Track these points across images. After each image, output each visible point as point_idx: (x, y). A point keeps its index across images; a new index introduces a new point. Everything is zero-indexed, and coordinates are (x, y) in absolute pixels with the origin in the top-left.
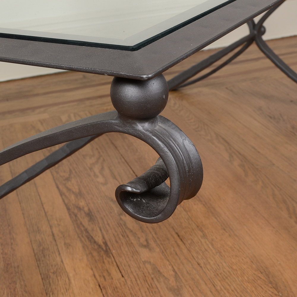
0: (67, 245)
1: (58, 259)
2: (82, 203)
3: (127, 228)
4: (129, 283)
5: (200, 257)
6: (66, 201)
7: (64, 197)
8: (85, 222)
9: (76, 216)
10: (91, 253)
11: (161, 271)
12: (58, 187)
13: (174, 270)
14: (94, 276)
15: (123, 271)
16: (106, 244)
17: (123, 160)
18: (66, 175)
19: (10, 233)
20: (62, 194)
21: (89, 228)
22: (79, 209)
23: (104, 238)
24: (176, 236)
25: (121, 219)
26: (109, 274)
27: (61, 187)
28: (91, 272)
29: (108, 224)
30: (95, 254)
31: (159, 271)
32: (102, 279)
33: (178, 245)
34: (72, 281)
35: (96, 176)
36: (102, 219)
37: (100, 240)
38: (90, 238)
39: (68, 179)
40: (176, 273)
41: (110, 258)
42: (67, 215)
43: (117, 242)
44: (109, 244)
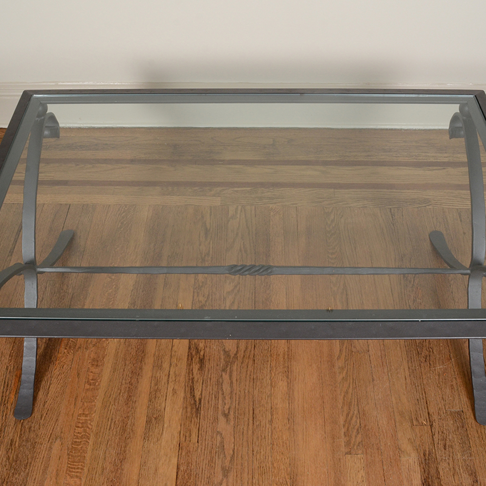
1: (163, 405)
2: (201, 345)
3: (222, 389)
4: (199, 450)
5: (257, 444)
9: (192, 359)
10: (186, 408)
11: (225, 447)
15: (200, 436)
16: (200, 400)
19: (141, 361)
21: (196, 379)
22: (197, 351)
23: (201, 394)
25: (222, 376)
28: (179, 428)
29: (210, 379)
31: (223, 446)
32: (184, 439)
34: (164, 432)
40: (234, 454)
41: (197, 417)
42: (187, 354)
43: (208, 401)
44: (202, 403)
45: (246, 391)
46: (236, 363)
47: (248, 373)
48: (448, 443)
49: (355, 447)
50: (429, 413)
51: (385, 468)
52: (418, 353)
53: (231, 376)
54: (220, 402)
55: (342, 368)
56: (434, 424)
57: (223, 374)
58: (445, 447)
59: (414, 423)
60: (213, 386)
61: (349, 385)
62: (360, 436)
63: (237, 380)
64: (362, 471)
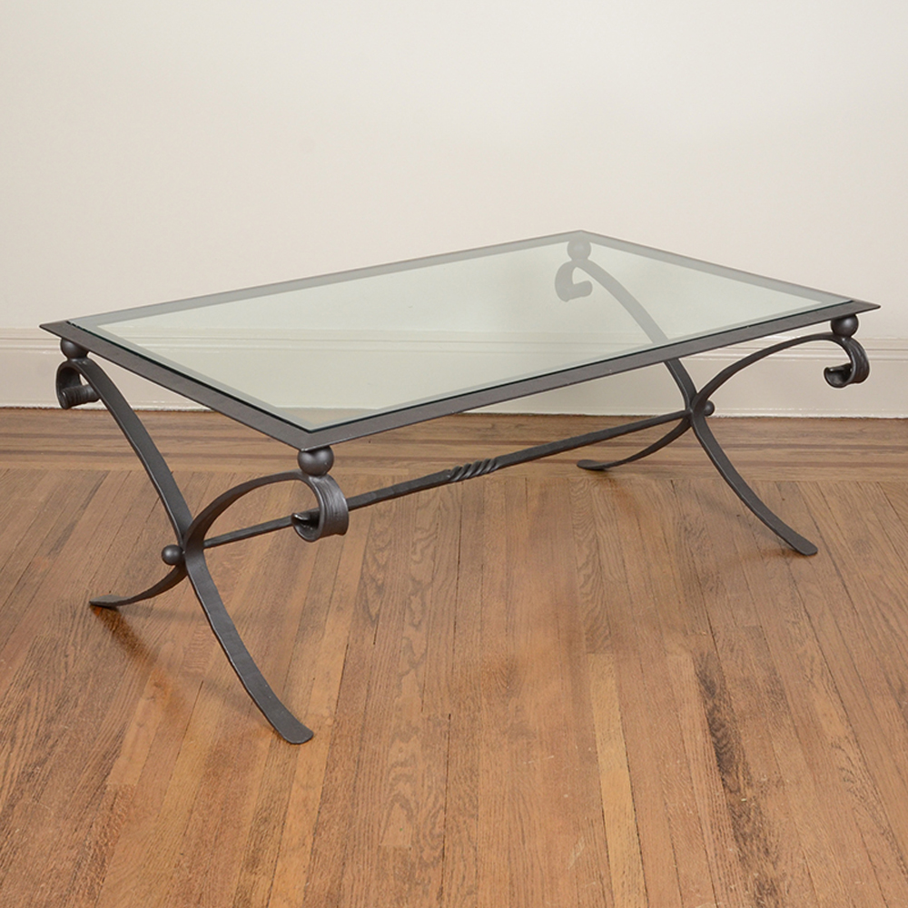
0: (339, 609)
2: (380, 576)
3: (409, 607)
4: (376, 649)
5: (460, 645)
6: (365, 570)
7: (365, 566)
8: (371, 593)
9: (365, 586)
10: (357, 620)
11: (414, 647)
12: (365, 556)
13: (426, 650)
14: (348, 637)
15: (377, 639)
16: (378, 616)
17: (458, 543)
18: (382, 545)
19: (290, 587)
20: (364, 562)
21: (371, 600)
22: (373, 580)
23: (379, 610)
24: (453, 624)
25: (409, 598)
26: (363, 639)
27: (368, 556)
28: (347, 634)
29: (393, 601)
30: (361, 621)
31: (411, 647)
32: (354, 642)
33: (448, 633)
34: (325, 637)
35: (414, 553)
36: (390, 594)
37: (374, 611)
38: (366, 608)
39: (381, 550)
41: (373, 627)
42: (357, 583)
43: (390, 616)
44: (381, 616)
45: (445, 609)
46: (430, 590)
47: (449, 596)
48: (736, 648)
49: (602, 649)
50: (711, 628)
51: (643, 663)
52: (700, 585)
53: (422, 598)
54: (407, 616)
55: (587, 594)
56: (718, 634)
57: (412, 597)
58: (732, 651)
59: (689, 633)
60: (396, 605)
61: (596, 606)
62: (608, 642)
63: (431, 602)
64: (610, 666)
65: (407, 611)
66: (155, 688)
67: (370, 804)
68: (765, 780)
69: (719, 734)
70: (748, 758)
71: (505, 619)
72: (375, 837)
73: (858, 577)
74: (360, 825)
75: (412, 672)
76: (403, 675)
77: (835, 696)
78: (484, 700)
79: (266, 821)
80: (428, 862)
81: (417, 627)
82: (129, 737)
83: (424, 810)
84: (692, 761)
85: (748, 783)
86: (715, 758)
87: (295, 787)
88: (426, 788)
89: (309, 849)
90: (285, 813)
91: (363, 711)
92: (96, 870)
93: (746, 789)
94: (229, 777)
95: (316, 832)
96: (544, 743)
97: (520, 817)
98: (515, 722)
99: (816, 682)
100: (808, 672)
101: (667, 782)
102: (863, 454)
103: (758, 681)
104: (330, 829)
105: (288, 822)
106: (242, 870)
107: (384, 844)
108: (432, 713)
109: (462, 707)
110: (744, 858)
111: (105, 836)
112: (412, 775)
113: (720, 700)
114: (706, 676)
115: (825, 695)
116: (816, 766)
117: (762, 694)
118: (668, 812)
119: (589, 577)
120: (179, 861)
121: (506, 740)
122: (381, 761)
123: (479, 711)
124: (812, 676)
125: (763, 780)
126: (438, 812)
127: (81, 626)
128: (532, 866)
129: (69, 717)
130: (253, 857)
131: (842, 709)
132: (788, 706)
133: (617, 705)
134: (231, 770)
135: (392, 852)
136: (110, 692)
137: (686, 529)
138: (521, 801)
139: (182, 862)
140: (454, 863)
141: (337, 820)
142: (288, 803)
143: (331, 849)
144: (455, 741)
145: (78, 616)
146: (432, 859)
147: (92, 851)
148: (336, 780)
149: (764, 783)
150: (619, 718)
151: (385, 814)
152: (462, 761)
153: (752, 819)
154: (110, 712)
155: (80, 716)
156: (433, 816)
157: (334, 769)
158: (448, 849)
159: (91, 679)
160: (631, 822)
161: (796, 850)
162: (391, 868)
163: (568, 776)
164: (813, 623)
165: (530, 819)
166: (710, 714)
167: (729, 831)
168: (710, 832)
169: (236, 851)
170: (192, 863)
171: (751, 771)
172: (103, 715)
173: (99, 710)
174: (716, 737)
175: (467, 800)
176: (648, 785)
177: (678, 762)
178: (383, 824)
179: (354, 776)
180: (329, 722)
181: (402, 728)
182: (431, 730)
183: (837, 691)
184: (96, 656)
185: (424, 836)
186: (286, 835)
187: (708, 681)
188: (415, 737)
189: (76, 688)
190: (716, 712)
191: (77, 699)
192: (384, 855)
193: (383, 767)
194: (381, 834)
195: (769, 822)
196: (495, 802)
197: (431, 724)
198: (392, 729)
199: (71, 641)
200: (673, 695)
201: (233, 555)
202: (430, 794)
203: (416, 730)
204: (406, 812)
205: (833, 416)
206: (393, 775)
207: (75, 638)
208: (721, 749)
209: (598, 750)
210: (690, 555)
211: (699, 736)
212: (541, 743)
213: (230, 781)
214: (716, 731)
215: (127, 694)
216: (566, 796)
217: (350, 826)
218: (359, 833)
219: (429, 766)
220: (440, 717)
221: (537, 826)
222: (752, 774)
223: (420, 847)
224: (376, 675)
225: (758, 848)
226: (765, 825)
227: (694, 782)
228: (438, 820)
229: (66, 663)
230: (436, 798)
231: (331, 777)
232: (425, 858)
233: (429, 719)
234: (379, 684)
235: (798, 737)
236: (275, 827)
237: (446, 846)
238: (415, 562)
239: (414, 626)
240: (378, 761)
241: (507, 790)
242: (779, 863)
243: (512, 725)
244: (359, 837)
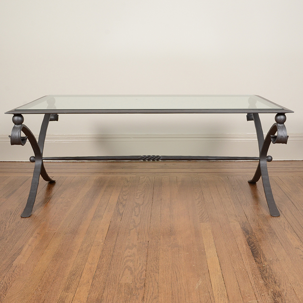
4: (122, 222)
7: (119, 200)
9: (119, 205)
12: (119, 197)
14: (111, 219)
15: (122, 220)
18: (125, 194)
21: (120, 209)
23: (123, 212)
25: (134, 208)
27: (120, 197)
28: (111, 218)
31: (135, 222)
32: (113, 220)
34: (103, 219)
37: (121, 212)
39: (125, 195)
41: (121, 216)
42: (116, 204)
43: (127, 213)
44: (124, 213)
45: (147, 211)
46: (142, 206)
47: (149, 207)
50: (245, 215)
51: (221, 225)
52: (240, 203)
53: (139, 208)
54: (133, 213)
55: (199, 206)
56: (248, 217)
57: (135, 208)
58: (254, 221)
59: (237, 216)
60: (129, 210)
61: (203, 209)
62: (208, 219)
63: (142, 209)
64: (209, 226)
65: (133, 211)
66: (37, 234)
67: (116, 269)
68: (272, 259)
69: (252, 246)
70: (264, 253)
71: (169, 213)
72: (118, 280)
73: (297, 200)
74: (112, 276)
75: (135, 229)
76: (131, 230)
77: (294, 233)
78: (162, 237)
79: (74, 275)
80: (138, 288)
81: (137, 216)
82: (25, 249)
83: (137, 271)
84: (242, 254)
85: (265, 260)
86: (251, 253)
87: (87, 264)
88: (138, 263)
89: (91, 284)
90: (82, 272)
91: (115, 240)
92: (4, 291)
93: (264, 262)
94: (61, 261)
95: (94, 278)
96: (185, 249)
97: (176, 272)
98: (173, 243)
99: (286, 229)
100: (283, 227)
101: (233, 260)
102: (293, 169)
103: (265, 230)
104: (99, 277)
105: (83, 275)
106: (62, 291)
107: (121, 282)
108: (142, 241)
109: (153, 239)
110: (266, 284)
111: (9, 280)
112: (133, 260)
113: (251, 235)
114: (245, 228)
115: (291, 233)
116: (290, 254)
117: (267, 233)
118: (234, 270)
119: (200, 202)
120: (38, 288)
121: (170, 248)
122: (121, 255)
123: (160, 240)
124: (285, 228)
125: (270, 259)
126: (143, 271)
127: (13, 217)
128: (181, 289)
129: (3, 243)
130: (67, 287)
131: (298, 237)
132: (277, 236)
133: (212, 237)
134: (63, 259)
135: (124, 285)
136: (20, 235)
137: (233, 189)
138: (176, 267)
139: (39, 288)
140: (149, 288)
141: (102, 274)
142: (84, 269)
143: (100, 284)
144: (150, 249)
145: (12, 214)
146: (140, 287)
147: (3, 285)
148: (103, 261)
149: (271, 260)
150: (213, 241)
151: (122, 272)
152: (153, 255)
153: (268, 272)
154: (19, 241)
155: (7, 243)
156: (141, 273)
157: (102, 258)
158: (147, 283)
159: (13, 232)
160: (220, 274)
161: (287, 281)
162: (123, 290)
163: (194, 259)
164: (283, 213)
165: (179, 273)
166: (248, 239)
167: (260, 276)
168: (252, 276)
169: (61, 285)
170: (43, 289)
171: (266, 256)
172: (16, 242)
173: (15, 241)
174: (251, 246)
175: (154, 267)
176: (226, 261)
177: (237, 254)
178: (121, 276)
179: (110, 260)
180: (102, 244)
181: (130, 245)
182: (141, 246)
183: (295, 232)
184: (17, 225)
185: (137, 279)
186: (82, 279)
187: (246, 230)
188: (135, 248)
189: (7, 234)
190: (250, 239)
191: (7, 238)
192: (120, 285)
193: (122, 257)
194: (120, 279)
195: (275, 272)
196: (166, 268)
197: (141, 244)
198: (126, 245)
199: (9, 221)
200: (233, 234)
201: (72, 197)
202: (140, 266)
203: (135, 246)
204: (130, 272)
205: (281, 160)
206: (126, 260)
207: (10, 220)
208: (253, 250)
209: (206, 251)
210: (236, 195)
211: (244, 246)
212: (184, 249)
213: (61, 262)
214: (251, 244)
215: (26, 236)
216: (194, 265)
217: (108, 276)
218: (111, 278)
219: (140, 257)
220: (144, 242)
221: (183, 276)
222: (266, 257)
223: (135, 283)
224: (121, 230)
225: (272, 281)
226: (273, 273)
227: (244, 260)
228: (143, 274)
229: (5, 228)
230: (142, 267)
231: (101, 261)
232: (137, 287)
233: (140, 242)
234: (122, 232)
235: (282, 246)
236: (77, 277)
237: (146, 282)
238: (137, 198)
239: (135, 215)
240: (120, 256)
241: (170, 264)
242: (281, 286)
243: (172, 243)
244: (111, 280)
